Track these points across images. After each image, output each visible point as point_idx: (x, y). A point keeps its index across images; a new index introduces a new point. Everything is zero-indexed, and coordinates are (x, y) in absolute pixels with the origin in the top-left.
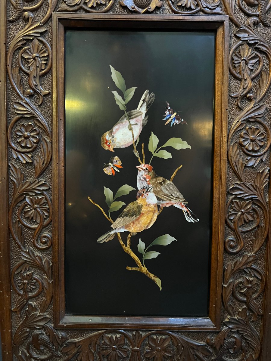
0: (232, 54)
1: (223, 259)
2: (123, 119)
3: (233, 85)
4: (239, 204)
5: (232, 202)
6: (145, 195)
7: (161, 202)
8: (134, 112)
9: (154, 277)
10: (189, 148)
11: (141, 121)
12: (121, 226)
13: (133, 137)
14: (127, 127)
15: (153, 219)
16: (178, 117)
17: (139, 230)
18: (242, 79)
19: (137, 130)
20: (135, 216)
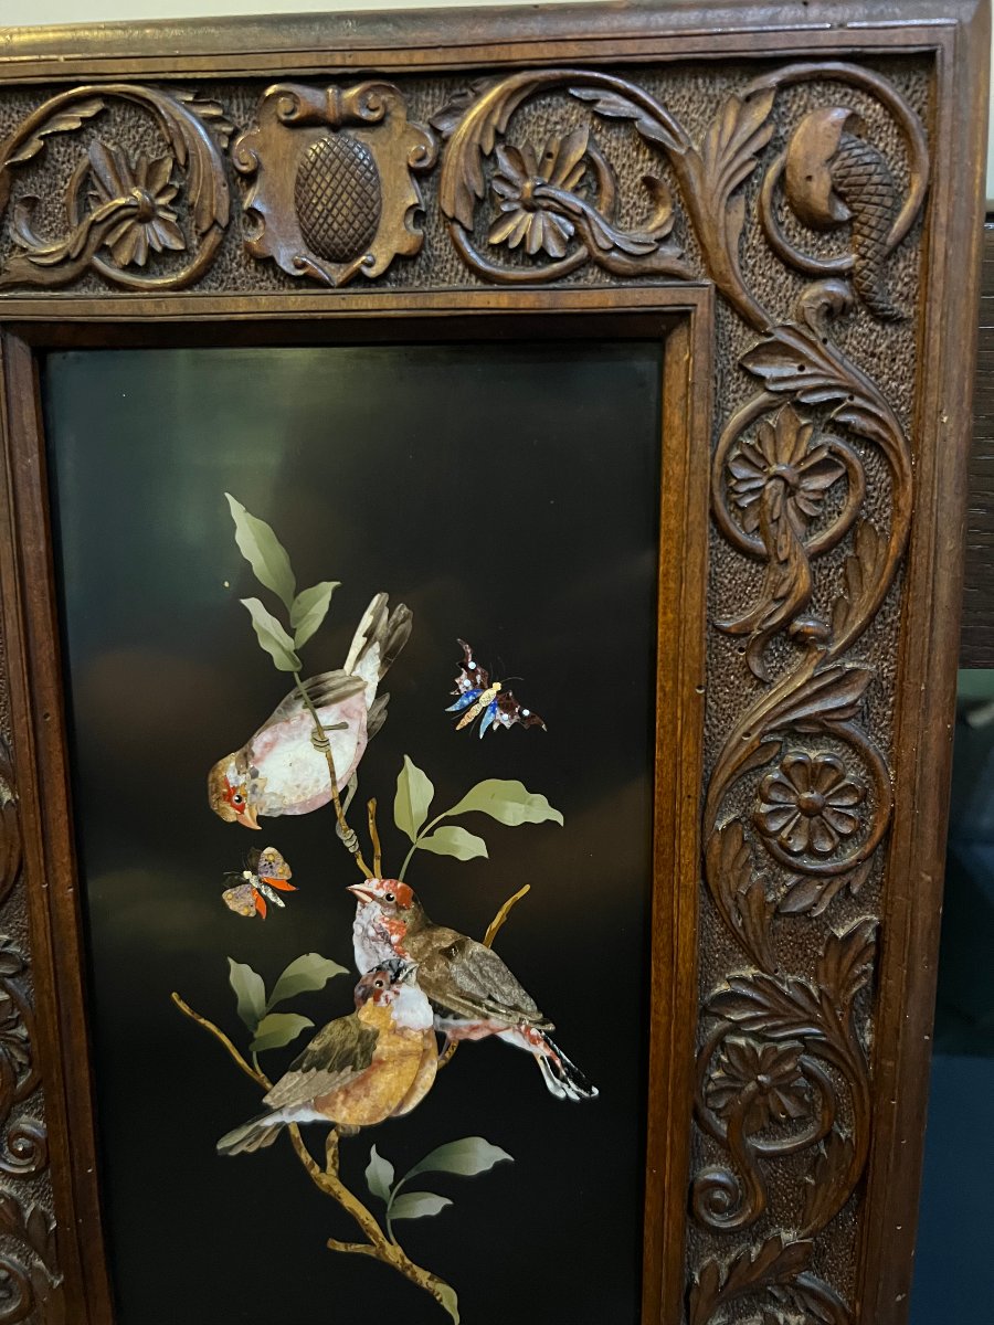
0: (728, 451)
2: (289, 707)
3: (730, 582)
4: (749, 1053)
6: (386, 993)
7: (450, 1021)
8: (333, 678)
9: (430, 1279)
10: (552, 818)
11: (360, 714)
12: (299, 1102)
13: (333, 773)
14: (308, 735)
15: (422, 1082)
16: (508, 698)
17: (370, 1119)
18: (768, 556)
19: (346, 749)
20: (350, 1067)
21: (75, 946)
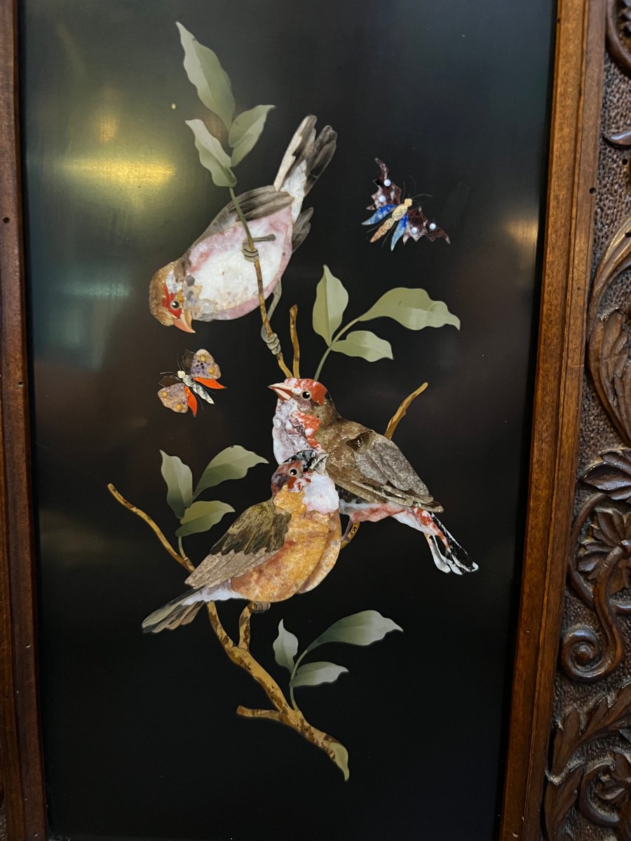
1: (552, 694)
2: (224, 220)
3: (618, 101)
4: (616, 521)
5: (592, 514)
6: (299, 480)
7: (353, 505)
8: (264, 193)
9: (326, 739)
10: (450, 323)
11: (287, 226)
12: (218, 582)
13: (260, 281)
14: (239, 246)
15: (327, 560)
16: (418, 213)
17: (279, 596)
19: (272, 260)
20: (264, 549)
21: (23, 439)
